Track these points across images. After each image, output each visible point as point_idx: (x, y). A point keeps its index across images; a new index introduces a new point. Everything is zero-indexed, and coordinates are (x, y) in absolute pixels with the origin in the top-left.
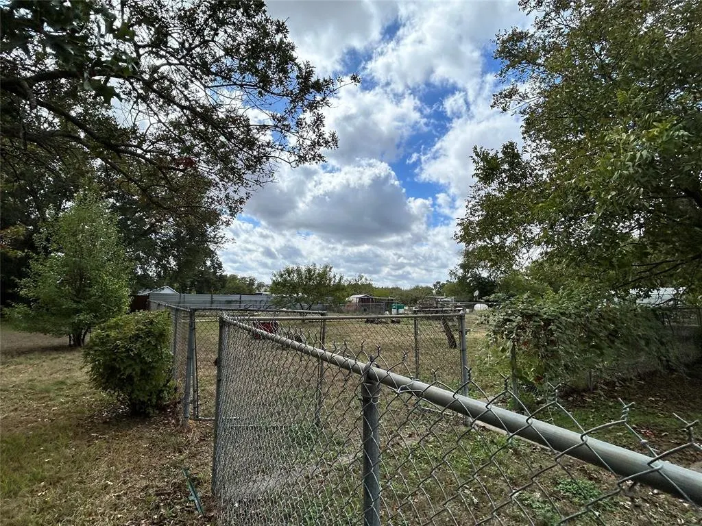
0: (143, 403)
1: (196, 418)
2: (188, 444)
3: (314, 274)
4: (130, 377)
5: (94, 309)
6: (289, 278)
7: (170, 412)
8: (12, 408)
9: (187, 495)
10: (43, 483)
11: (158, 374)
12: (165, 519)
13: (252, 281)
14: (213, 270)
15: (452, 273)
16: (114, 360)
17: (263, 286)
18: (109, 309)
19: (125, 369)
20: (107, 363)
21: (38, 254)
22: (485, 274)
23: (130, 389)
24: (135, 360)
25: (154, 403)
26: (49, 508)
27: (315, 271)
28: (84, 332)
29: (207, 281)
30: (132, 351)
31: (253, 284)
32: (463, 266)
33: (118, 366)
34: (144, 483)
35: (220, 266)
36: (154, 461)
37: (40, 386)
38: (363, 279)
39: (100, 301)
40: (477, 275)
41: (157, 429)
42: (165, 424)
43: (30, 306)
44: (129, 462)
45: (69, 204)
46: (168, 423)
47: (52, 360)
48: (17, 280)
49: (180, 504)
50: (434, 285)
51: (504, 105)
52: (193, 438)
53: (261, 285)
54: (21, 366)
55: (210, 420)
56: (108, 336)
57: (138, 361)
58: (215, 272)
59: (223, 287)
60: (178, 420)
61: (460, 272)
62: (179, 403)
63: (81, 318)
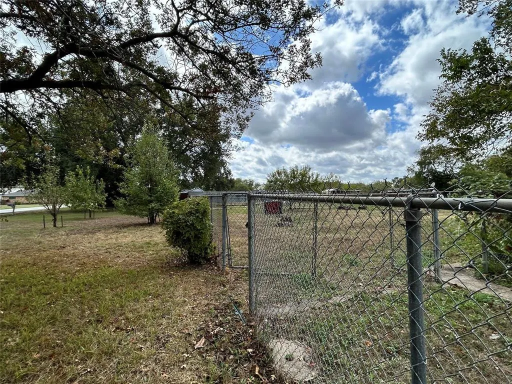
0: (197, 255)
1: (230, 266)
2: (228, 282)
3: (297, 173)
4: (189, 239)
5: (159, 200)
6: (279, 178)
7: (213, 262)
8: (126, 256)
9: (234, 311)
10: (150, 296)
11: (205, 238)
12: (223, 323)
13: (251, 183)
14: (225, 176)
15: (409, 170)
16: (179, 227)
17: (259, 185)
18: (168, 200)
19: (185, 233)
20: (175, 229)
21: (126, 167)
22: (440, 169)
23: (189, 246)
24: (191, 228)
25: (203, 256)
26: (157, 310)
27: (297, 171)
28: (155, 215)
29: (222, 183)
30: (188, 222)
31: (252, 185)
32: (419, 163)
33: (181, 231)
34: (206, 302)
35: (230, 173)
36: (209, 290)
37: (138, 245)
38: (334, 177)
39: (162, 195)
40: (433, 170)
41: (207, 272)
42: (211, 270)
43: (126, 199)
44: (195, 289)
45: (139, 136)
46: (213, 269)
47: (141, 231)
48: (118, 184)
49: (230, 316)
50: (393, 181)
51: (470, 8)
52: (230, 278)
53: (258, 185)
54: (126, 234)
55: (239, 268)
56: (174, 213)
57: (192, 228)
58: (227, 177)
59: (232, 187)
60: (219, 267)
61: (417, 168)
62: (218, 256)
63: (153, 205)
